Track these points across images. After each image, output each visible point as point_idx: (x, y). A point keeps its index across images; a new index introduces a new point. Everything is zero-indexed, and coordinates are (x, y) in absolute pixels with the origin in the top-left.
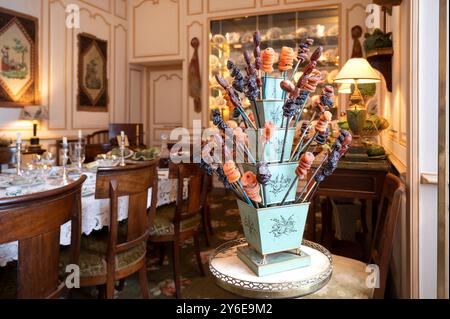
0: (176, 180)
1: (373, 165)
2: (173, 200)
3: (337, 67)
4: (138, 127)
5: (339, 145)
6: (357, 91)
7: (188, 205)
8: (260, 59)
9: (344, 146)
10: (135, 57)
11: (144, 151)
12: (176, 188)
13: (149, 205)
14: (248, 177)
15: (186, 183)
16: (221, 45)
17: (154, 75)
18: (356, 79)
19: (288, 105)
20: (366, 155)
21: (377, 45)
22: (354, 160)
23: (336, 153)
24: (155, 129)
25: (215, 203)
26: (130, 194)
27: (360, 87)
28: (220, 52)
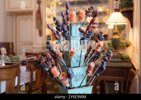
0: (30, 72)
1: (124, 65)
2: (28, 82)
3: (107, 14)
4: (11, 44)
5: (107, 58)
6: (116, 28)
7: (36, 84)
8: (69, 16)
9: (109, 59)
10: (9, 9)
11: (14, 57)
12: (30, 76)
13: (16, 84)
14: (63, 75)
15: (34, 73)
16: (52, 3)
17: (19, 18)
18: (116, 23)
19: (82, 39)
20: (120, 60)
21: (127, 5)
22: (115, 62)
23: (105, 62)
24: (19, 45)
25: (49, 82)
26: (7, 80)
27: (118, 26)
28: (51, 6)
